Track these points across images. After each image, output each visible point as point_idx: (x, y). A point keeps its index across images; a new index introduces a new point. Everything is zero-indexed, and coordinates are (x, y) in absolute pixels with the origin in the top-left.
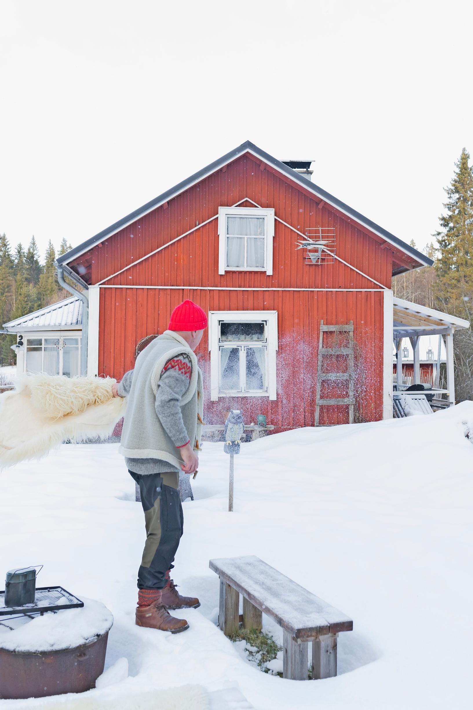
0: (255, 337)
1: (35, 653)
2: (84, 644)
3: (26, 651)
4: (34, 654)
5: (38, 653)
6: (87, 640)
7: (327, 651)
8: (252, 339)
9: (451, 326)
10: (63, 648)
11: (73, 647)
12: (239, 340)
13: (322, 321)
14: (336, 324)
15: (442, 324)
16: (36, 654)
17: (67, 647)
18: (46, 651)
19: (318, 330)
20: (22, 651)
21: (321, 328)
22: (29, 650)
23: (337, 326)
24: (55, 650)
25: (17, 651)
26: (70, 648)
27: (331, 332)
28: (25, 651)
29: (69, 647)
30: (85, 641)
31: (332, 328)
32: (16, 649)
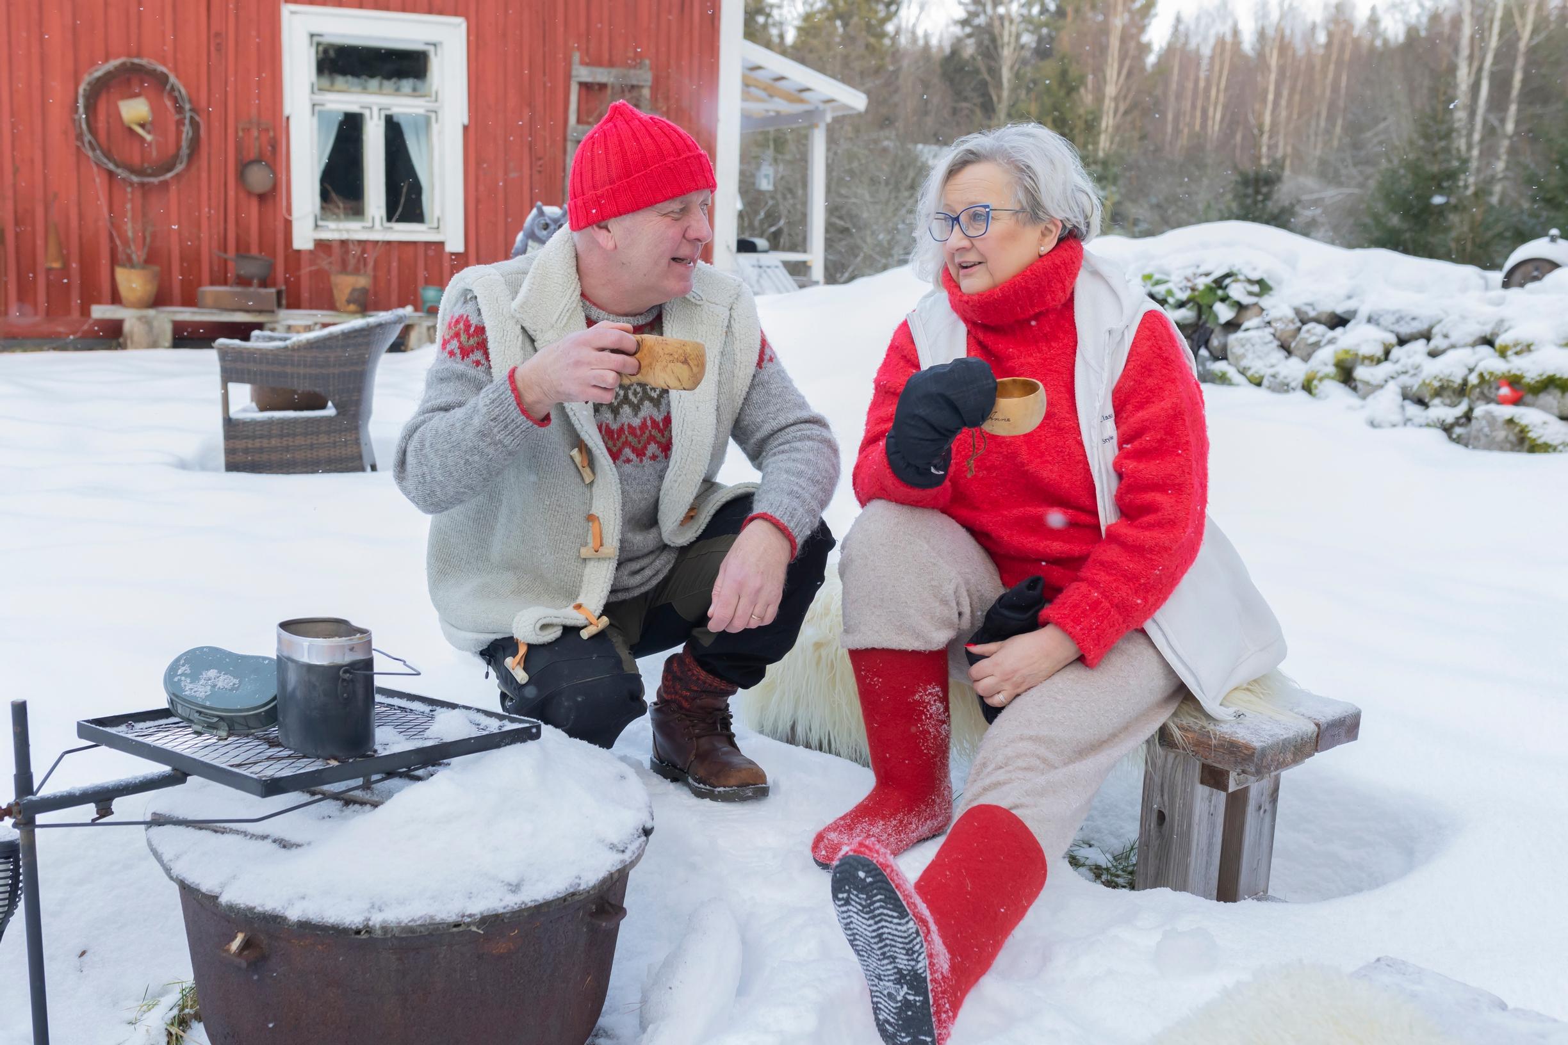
0: (407, 84)
1: (457, 925)
2: (619, 867)
3: (418, 923)
4: (455, 930)
5: (469, 925)
6: (623, 851)
7: (1260, 808)
8: (398, 90)
9: (822, 106)
10: (558, 893)
11: (591, 884)
12: (365, 89)
13: (576, 57)
14: (611, 64)
15: (802, 101)
16: (461, 929)
17: (571, 886)
18: (501, 911)
19: (568, 77)
20: (403, 924)
21: (574, 73)
22: (432, 917)
23: (614, 71)
24: (533, 904)
25: (378, 926)
26: (581, 888)
27: (602, 86)
28: (413, 920)
29: (579, 885)
30: (620, 857)
31: (601, 75)
32: (369, 920)
